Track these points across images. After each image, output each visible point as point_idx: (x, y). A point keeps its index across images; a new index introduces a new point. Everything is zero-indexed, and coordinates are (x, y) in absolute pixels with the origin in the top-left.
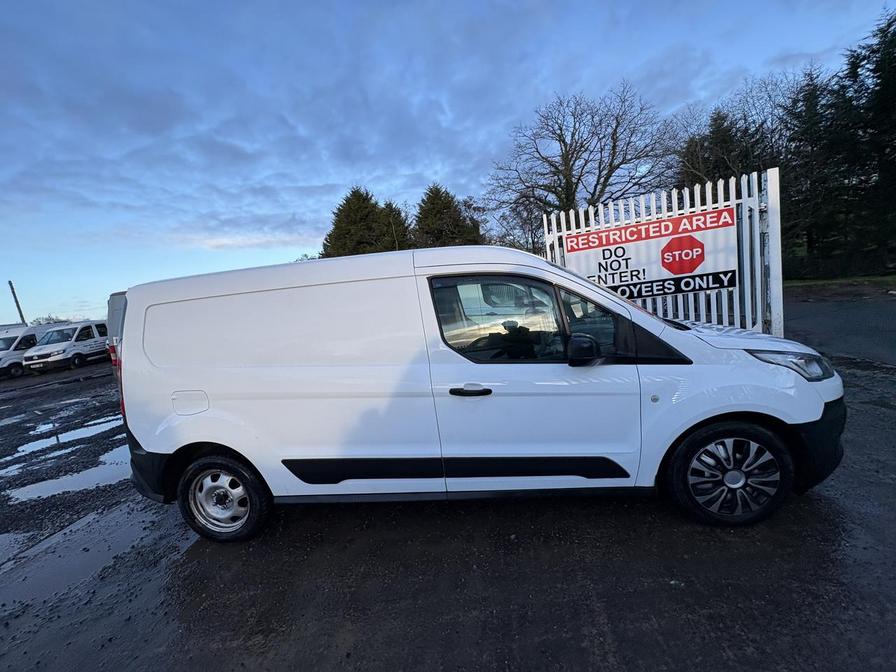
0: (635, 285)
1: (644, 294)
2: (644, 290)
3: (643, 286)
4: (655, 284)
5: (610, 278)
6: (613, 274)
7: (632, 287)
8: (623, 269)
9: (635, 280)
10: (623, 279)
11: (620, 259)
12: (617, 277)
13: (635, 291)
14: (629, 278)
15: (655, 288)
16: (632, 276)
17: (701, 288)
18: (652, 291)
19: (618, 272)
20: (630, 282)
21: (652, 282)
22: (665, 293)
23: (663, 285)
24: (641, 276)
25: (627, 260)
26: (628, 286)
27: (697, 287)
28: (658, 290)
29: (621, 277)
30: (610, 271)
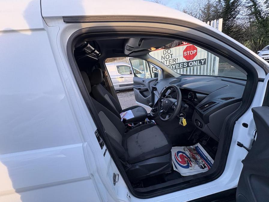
0: (174, 65)
1: (177, 68)
2: (177, 66)
3: (177, 65)
4: (181, 64)
5: (165, 62)
6: (167, 60)
7: (173, 65)
8: (170, 58)
9: (174, 63)
10: (170, 62)
11: (169, 54)
12: (168, 61)
13: (174, 67)
14: (172, 62)
15: (181, 65)
16: (173, 61)
17: (195, 65)
18: (179, 67)
19: (168, 59)
20: (172, 63)
21: (180, 63)
22: (184, 67)
23: (183, 64)
24: (176, 61)
25: (171, 55)
26: (172, 65)
27: (194, 65)
28: (182, 66)
29: (169, 61)
30: (166, 59)
